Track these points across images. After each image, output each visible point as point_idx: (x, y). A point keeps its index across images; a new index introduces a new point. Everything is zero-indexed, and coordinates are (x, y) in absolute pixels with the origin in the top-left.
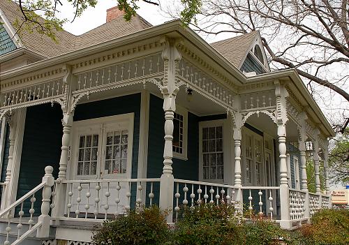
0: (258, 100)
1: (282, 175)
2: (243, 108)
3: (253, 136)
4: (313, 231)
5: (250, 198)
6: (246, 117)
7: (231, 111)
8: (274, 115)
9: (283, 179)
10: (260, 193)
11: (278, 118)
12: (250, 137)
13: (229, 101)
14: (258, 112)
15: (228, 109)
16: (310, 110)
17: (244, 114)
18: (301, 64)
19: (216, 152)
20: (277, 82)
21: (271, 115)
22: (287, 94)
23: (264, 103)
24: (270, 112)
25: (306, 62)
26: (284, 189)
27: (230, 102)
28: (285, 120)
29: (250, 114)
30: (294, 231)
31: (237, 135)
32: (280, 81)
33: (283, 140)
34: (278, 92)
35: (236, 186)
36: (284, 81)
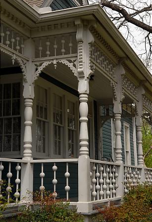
0: (56, 46)
1: (82, 143)
2: (37, 56)
3: (64, 96)
4: (116, 215)
5: (42, 174)
6: (40, 69)
7: (19, 59)
8: (74, 66)
9: (82, 149)
10: (55, 167)
11: (79, 70)
12: (61, 98)
13: (15, 45)
14: (55, 62)
15: (14, 57)
16: (128, 62)
17: (38, 64)
18: (138, 12)
19: (11, 116)
20: (78, 22)
21: (71, 65)
22: (91, 38)
23: (63, 50)
24: (70, 62)
25: (145, 10)
26: (83, 161)
27: (18, 48)
28: (88, 72)
29: (45, 64)
30: (94, 215)
31: (28, 92)
32: (83, 21)
33: (84, 97)
34: (79, 36)
35: (24, 160)
36: (88, 21)
